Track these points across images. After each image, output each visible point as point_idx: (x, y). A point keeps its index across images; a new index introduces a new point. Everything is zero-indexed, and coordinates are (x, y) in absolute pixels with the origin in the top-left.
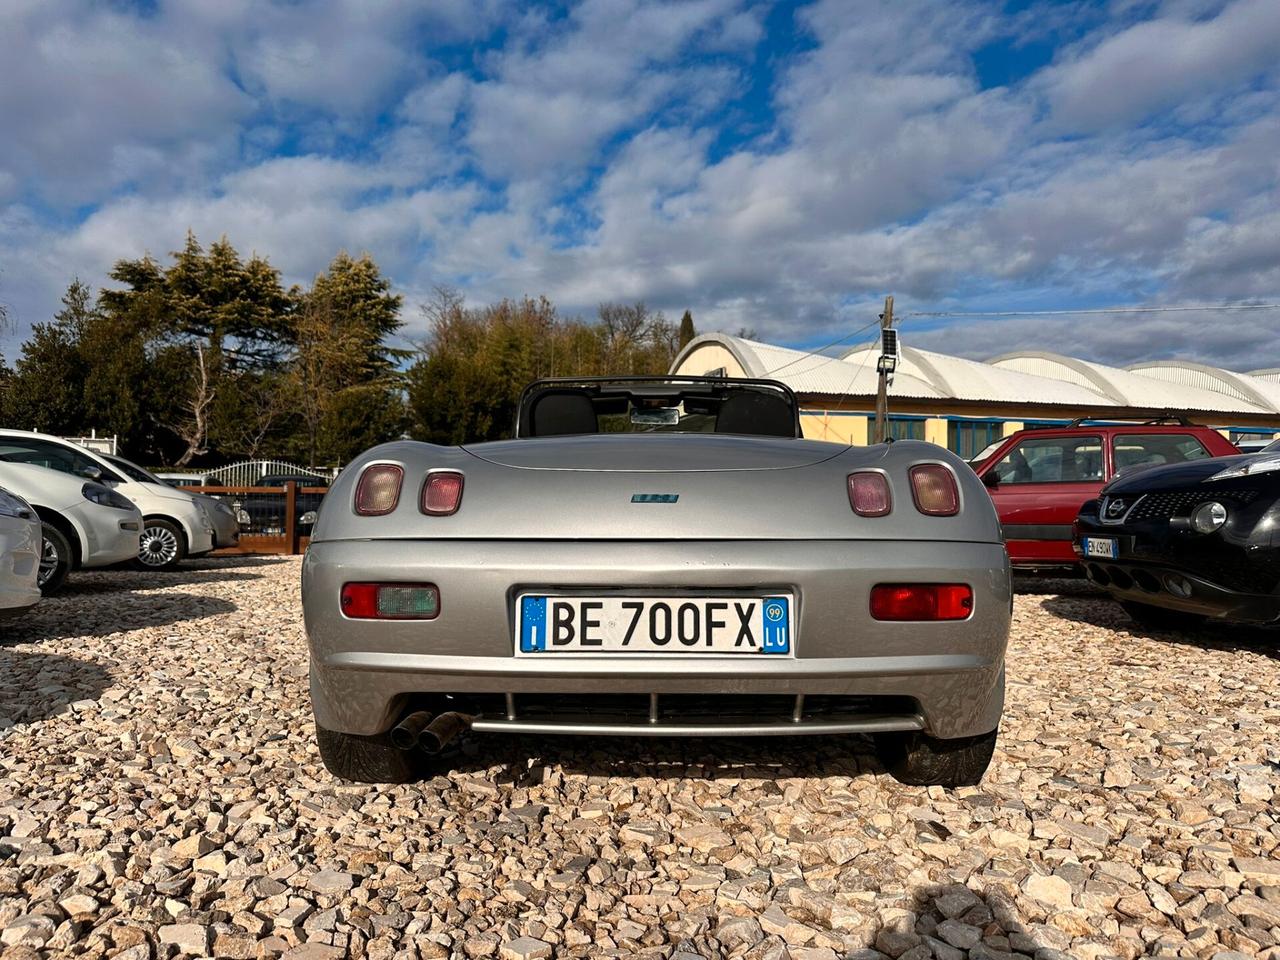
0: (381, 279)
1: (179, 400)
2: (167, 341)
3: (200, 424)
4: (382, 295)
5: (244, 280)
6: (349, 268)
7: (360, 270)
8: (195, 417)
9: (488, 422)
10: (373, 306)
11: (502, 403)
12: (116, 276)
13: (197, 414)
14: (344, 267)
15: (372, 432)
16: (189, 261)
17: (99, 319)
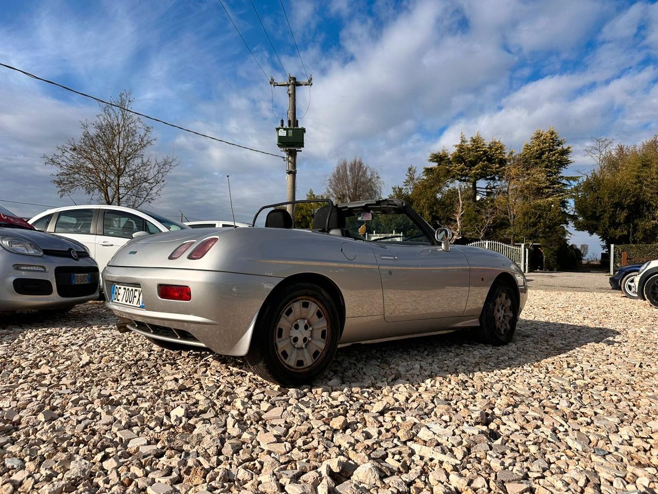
0: (560, 139)
1: (450, 214)
2: (448, 187)
3: (459, 225)
4: (560, 148)
5: (485, 152)
6: (541, 137)
7: (547, 137)
8: (457, 222)
9: (624, 214)
10: (554, 155)
11: (635, 202)
12: (431, 160)
13: (458, 220)
14: (538, 136)
15: (542, 224)
16: (461, 148)
17: (423, 181)
